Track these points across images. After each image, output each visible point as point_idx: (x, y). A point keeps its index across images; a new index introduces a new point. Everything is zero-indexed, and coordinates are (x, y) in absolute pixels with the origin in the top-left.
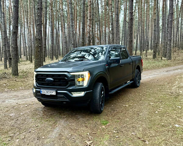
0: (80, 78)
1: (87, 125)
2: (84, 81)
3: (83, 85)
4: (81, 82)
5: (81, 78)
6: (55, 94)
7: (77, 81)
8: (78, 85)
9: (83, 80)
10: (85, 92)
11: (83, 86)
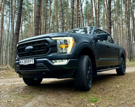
1: (70, 101)
3: (67, 52)
4: (64, 48)
5: (64, 44)
6: (33, 63)
7: (60, 48)
8: (60, 52)
9: (67, 47)
10: (69, 60)
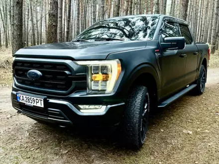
0: (98, 73)
2: (108, 82)
3: (105, 90)
4: (100, 82)
5: (100, 73)
6: (43, 106)
7: (92, 80)
8: (93, 89)
9: (105, 80)
10: (109, 106)
11: (104, 93)
